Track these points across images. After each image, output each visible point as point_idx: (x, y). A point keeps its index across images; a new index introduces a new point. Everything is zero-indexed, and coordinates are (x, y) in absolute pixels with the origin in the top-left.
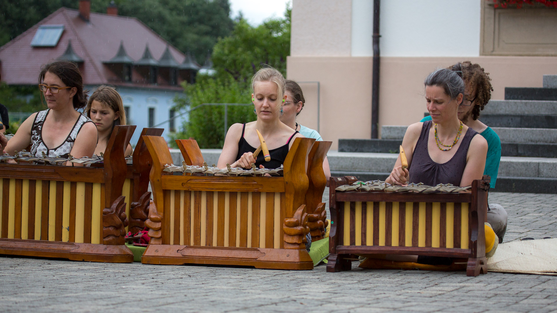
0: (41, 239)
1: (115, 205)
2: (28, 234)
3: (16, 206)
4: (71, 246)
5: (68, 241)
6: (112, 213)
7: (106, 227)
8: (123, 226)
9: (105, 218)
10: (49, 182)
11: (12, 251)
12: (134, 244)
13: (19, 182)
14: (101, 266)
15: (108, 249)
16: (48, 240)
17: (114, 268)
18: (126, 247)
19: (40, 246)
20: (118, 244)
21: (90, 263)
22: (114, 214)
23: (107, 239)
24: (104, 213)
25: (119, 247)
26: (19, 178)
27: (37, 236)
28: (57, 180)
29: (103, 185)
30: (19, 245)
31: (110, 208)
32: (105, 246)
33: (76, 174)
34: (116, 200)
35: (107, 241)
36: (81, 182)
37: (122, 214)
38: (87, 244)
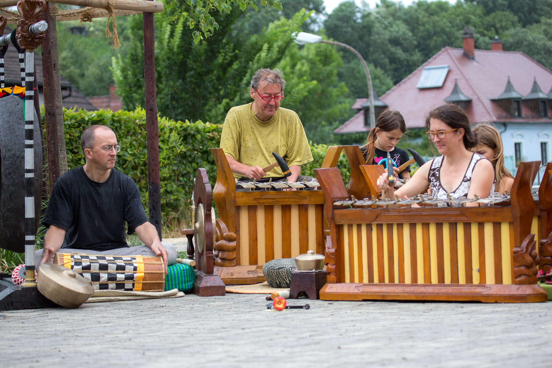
0: (451, 283)
1: (525, 244)
2: (439, 278)
3: (424, 251)
4: (483, 289)
5: (480, 283)
6: (523, 252)
7: (517, 267)
8: (534, 264)
9: (516, 257)
10: (456, 224)
11: (423, 296)
12: (547, 282)
13: (426, 226)
14: (515, 306)
15: (521, 289)
16: (458, 283)
17: (529, 308)
18: (539, 286)
19: (450, 290)
20: (531, 283)
21: (503, 304)
22: (524, 253)
23: (519, 279)
24: (515, 253)
25: (532, 286)
26: (425, 222)
27: (448, 280)
28: (465, 222)
29: (511, 224)
30: (430, 290)
31: (520, 247)
32: (517, 286)
33: (483, 214)
34: (526, 239)
35: (519, 281)
36: (488, 222)
37: (533, 253)
38: (499, 286)
